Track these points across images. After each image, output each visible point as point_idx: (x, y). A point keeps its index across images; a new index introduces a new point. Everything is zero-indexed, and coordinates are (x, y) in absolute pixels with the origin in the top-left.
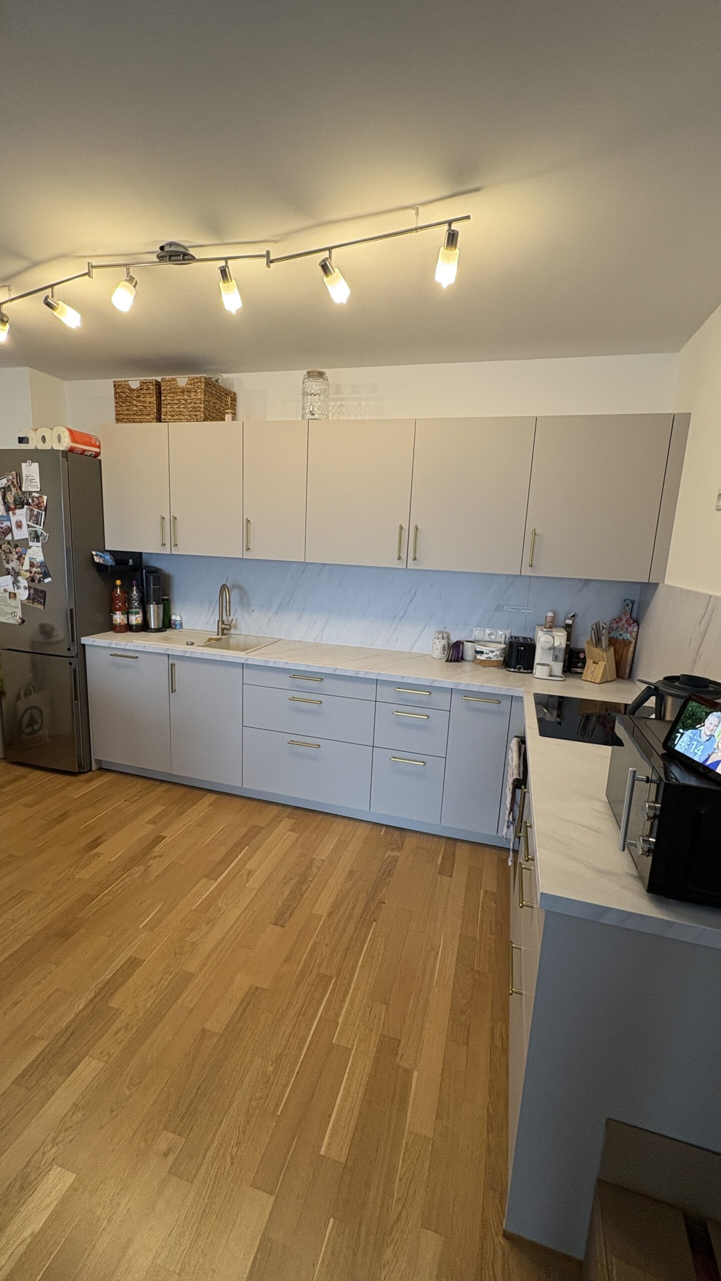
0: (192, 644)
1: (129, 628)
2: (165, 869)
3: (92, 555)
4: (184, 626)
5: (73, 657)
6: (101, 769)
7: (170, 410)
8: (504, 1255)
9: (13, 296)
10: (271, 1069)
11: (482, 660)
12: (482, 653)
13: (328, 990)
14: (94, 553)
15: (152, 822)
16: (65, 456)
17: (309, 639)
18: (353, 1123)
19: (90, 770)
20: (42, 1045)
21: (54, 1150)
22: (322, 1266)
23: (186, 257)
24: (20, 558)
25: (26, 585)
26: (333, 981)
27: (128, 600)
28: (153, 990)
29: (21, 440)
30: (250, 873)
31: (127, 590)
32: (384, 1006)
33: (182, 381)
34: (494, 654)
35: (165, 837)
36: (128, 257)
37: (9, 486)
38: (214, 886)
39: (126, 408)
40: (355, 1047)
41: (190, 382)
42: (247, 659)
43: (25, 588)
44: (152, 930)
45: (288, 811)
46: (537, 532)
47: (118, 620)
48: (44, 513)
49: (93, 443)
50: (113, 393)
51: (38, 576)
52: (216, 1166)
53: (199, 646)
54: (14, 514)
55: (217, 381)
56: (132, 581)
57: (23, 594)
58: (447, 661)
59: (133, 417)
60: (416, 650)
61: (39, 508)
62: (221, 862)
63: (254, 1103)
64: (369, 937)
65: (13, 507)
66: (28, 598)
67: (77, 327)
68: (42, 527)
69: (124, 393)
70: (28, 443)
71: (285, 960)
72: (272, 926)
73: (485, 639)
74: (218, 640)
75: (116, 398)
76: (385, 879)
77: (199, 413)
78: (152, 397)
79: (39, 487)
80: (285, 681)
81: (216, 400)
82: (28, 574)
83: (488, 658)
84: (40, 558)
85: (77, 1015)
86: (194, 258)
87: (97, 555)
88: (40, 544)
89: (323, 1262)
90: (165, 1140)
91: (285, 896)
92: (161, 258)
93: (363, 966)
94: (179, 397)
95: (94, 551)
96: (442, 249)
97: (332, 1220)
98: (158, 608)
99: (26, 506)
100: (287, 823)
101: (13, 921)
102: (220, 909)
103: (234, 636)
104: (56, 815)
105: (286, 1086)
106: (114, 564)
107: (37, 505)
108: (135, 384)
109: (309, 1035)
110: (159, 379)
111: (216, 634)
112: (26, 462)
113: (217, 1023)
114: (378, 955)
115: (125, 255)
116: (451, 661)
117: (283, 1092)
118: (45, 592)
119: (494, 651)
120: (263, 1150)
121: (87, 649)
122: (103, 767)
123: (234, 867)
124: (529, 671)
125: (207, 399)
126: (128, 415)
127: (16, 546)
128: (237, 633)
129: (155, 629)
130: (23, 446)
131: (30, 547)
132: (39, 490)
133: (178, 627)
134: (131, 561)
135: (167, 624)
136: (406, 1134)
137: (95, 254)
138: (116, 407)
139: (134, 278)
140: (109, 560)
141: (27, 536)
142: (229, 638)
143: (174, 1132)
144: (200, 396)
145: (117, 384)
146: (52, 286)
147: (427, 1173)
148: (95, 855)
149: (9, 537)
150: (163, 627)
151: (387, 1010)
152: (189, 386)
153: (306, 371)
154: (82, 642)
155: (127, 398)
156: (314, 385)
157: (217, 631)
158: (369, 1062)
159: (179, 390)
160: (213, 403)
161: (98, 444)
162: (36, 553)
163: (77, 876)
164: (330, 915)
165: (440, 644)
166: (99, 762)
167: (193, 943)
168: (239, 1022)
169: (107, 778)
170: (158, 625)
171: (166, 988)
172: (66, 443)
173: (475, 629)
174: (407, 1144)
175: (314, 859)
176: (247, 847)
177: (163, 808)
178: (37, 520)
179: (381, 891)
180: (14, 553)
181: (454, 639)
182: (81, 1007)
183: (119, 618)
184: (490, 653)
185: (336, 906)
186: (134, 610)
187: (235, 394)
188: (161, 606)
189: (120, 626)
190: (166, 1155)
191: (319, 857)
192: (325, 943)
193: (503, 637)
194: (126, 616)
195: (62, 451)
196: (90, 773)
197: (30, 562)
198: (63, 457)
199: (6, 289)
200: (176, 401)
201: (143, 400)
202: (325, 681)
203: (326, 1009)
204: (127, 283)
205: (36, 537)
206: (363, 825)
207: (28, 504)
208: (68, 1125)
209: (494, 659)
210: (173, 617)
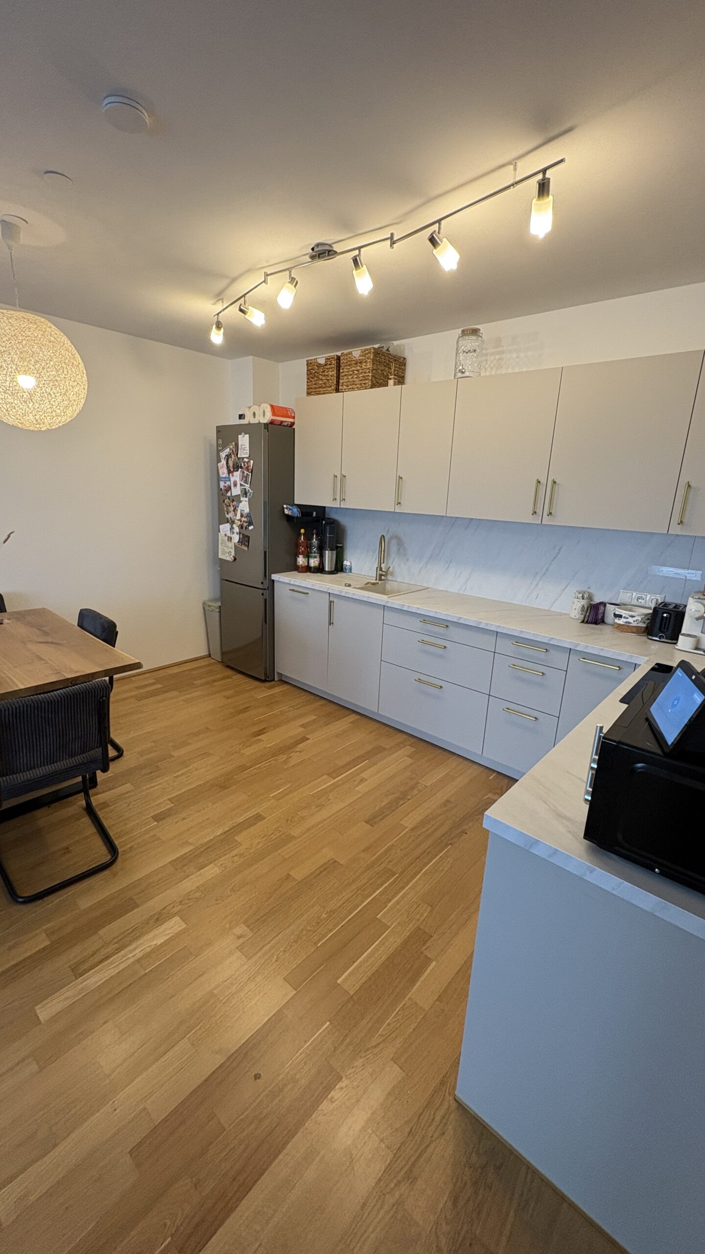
0: (349, 585)
1: (308, 569)
2: (302, 761)
3: (284, 508)
4: (353, 571)
5: (265, 589)
6: (280, 680)
7: (346, 380)
8: (448, 1109)
9: (225, 307)
10: (324, 916)
11: (620, 624)
12: (620, 616)
13: (389, 880)
14: (285, 506)
15: (303, 726)
16: (266, 427)
17: (454, 590)
18: (369, 974)
19: (273, 680)
20: (191, 848)
21: (180, 907)
22: (310, 1045)
23: (330, 253)
24: (235, 510)
25: (238, 531)
26: (395, 877)
27: (309, 547)
28: (264, 839)
29: (241, 417)
30: (362, 780)
31: (308, 538)
32: (429, 909)
33: (356, 353)
34: (635, 619)
35: (309, 739)
36: (293, 261)
37: (230, 454)
38: (331, 783)
39: (314, 383)
40: (393, 926)
41: (362, 354)
42: (387, 602)
43: (237, 533)
44: (278, 800)
45: (412, 740)
46: (692, 484)
47: (301, 562)
48: (250, 474)
49: (290, 414)
50: (306, 371)
51: (245, 524)
52: (266, 957)
53: (355, 588)
54: (233, 475)
55: (388, 350)
56: (313, 530)
57: (236, 538)
58: (583, 622)
59: (319, 390)
60: (556, 608)
61: (248, 470)
62: (342, 767)
63: (304, 933)
64: (440, 855)
65: (232, 470)
66: (239, 542)
67: (262, 325)
68: (249, 486)
69: (314, 370)
70: (244, 418)
71: (364, 850)
72: (364, 823)
73: (632, 603)
74: (374, 584)
75: (308, 375)
76: (476, 815)
77: (367, 382)
78: (334, 371)
79: (248, 453)
80: (417, 624)
81: (384, 368)
82: (239, 523)
83: (626, 622)
84: (247, 510)
85: (215, 837)
86: (336, 252)
87: (287, 508)
88: (247, 499)
89: (312, 1043)
90: (241, 929)
91: (383, 805)
92: (313, 257)
93: (425, 874)
94: (353, 368)
95: (286, 504)
96: (534, 200)
97: (328, 1023)
98: (332, 554)
99: (240, 469)
100: (408, 750)
101: (196, 769)
102: (329, 800)
103: (390, 582)
104: (242, 707)
105: (331, 931)
106: (299, 515)
107: (247, 468)
108: (322, 361)
109: (361, 905)
110: (339, 354)
111: (375, 579)
112: (241, 434)
113: (299, 874)
114: (442, 871)
115: (290, 260)
116: (587, 622)
117: (327, 933)
118: (249, 537)
119: (636, 617)
120: (299, 962)
121: (275, 583)
122: (283, 679)
123: (351, 773)
124: (674, 642)
125: (375, 368)
126: (316, 388)
127: (233, 501)
128: (393, 579)
129: (328, 571)
130: (242, 422)
131: (241, 502)
132: (248, 456)
133: (348, 571)
134: (314, 513)
135: (339, 568)
136: (406, 999)
137: (268, 264)
138: (307, 382)
139: (295, 279)
140: (296, 512)
141: (239, 493)
142: (385, 583)
143: (248, 927)
144: (369, 365)
145: (309, 362)
146: (244, 296)
147: (411, 1030)
148: (258, 740)
149: (229, 494)
150: (335, 570)
151: (431, 912)
152: (362, 358)
153: (461, 329)
154: (272, 578)
155: (316, 374)
156: (470, 342)
157: (375, 576)
158: (399, 941)
159: (354, 362)
160: (381, 370)
161: (293, 415)
162: (244, 506)
163: (242, 751)
164: (413, 829)
165: (579, 604)
166: (280, 675)
167: (302, 817)
168: (314, 878)
169: (285, 687)
170: (331, 568)
171: (274, 839)
172: (268, 417)
173: (622, 591)
174: (404, 1005)
175: (419, 783)
176: (367, 761)
177: (316, 717)
178: (246, 480)
179: (467, 824)
180: (232, 506)
181: (597, 600)
182: (218, 834)
183: (301, 560)
184: (630, 618)
185: (423, 823)
186: (313, 555)
187: (405, 359)
188: (335, 552)
189: (302, 567)
190: (239, 937)
191: (423, 783)
192: (402, 848)
193: (654, 601)
194: (307, 559)
195: (265, 424)
196: (273, 683)
197: (241, 513)
198: (265, 428)
199: (221, 301)
200: (351, 373)
201: (327, 374)
202: (451, 628)
203: (381, 894)
204: (290, 285)
205: (245, 493)
206: (476, 767)
207: (241, 467)
208: (191, 897)
209: (635, 624)
210: (345, 563)
